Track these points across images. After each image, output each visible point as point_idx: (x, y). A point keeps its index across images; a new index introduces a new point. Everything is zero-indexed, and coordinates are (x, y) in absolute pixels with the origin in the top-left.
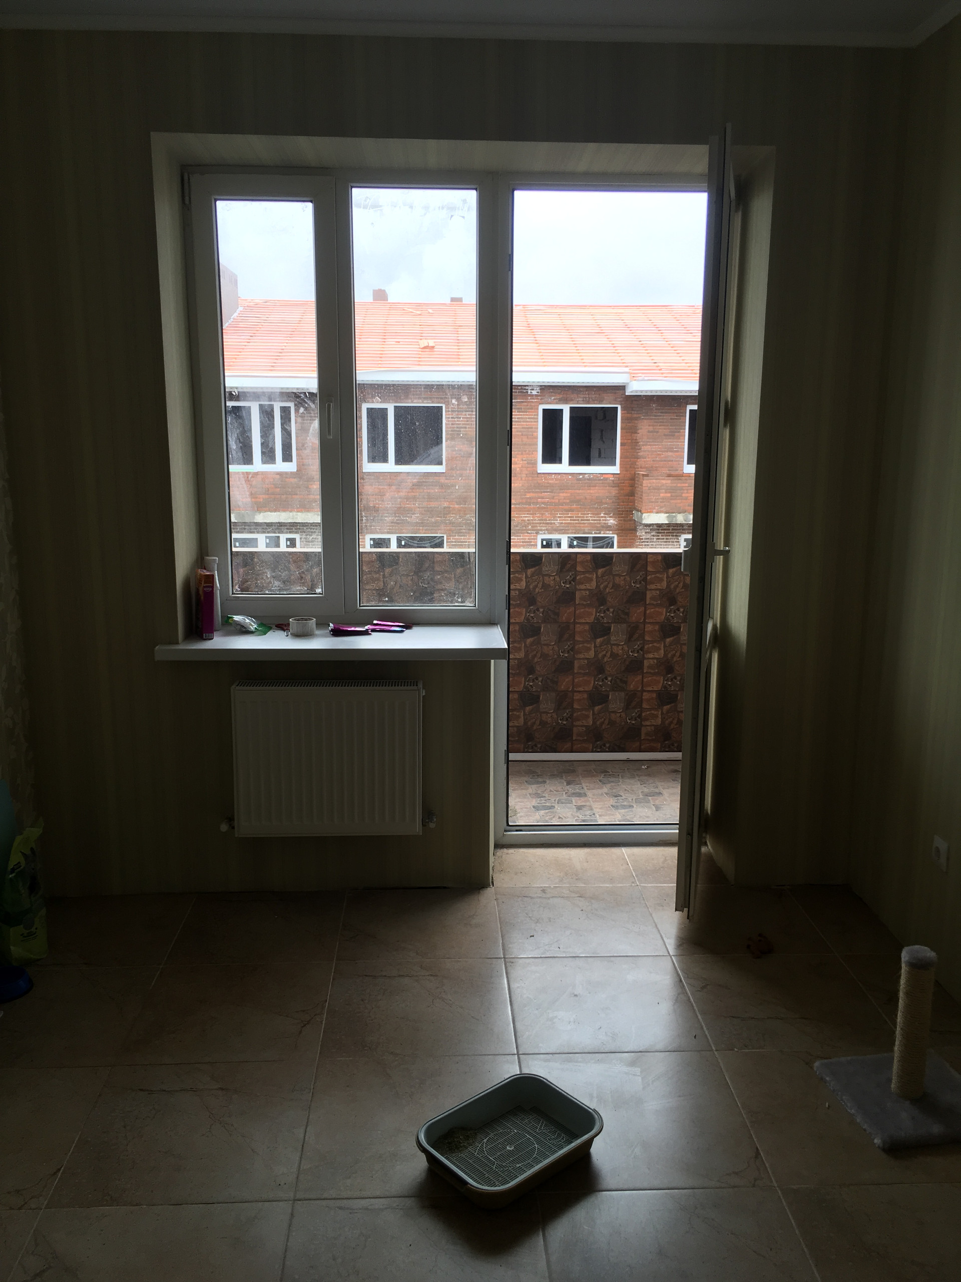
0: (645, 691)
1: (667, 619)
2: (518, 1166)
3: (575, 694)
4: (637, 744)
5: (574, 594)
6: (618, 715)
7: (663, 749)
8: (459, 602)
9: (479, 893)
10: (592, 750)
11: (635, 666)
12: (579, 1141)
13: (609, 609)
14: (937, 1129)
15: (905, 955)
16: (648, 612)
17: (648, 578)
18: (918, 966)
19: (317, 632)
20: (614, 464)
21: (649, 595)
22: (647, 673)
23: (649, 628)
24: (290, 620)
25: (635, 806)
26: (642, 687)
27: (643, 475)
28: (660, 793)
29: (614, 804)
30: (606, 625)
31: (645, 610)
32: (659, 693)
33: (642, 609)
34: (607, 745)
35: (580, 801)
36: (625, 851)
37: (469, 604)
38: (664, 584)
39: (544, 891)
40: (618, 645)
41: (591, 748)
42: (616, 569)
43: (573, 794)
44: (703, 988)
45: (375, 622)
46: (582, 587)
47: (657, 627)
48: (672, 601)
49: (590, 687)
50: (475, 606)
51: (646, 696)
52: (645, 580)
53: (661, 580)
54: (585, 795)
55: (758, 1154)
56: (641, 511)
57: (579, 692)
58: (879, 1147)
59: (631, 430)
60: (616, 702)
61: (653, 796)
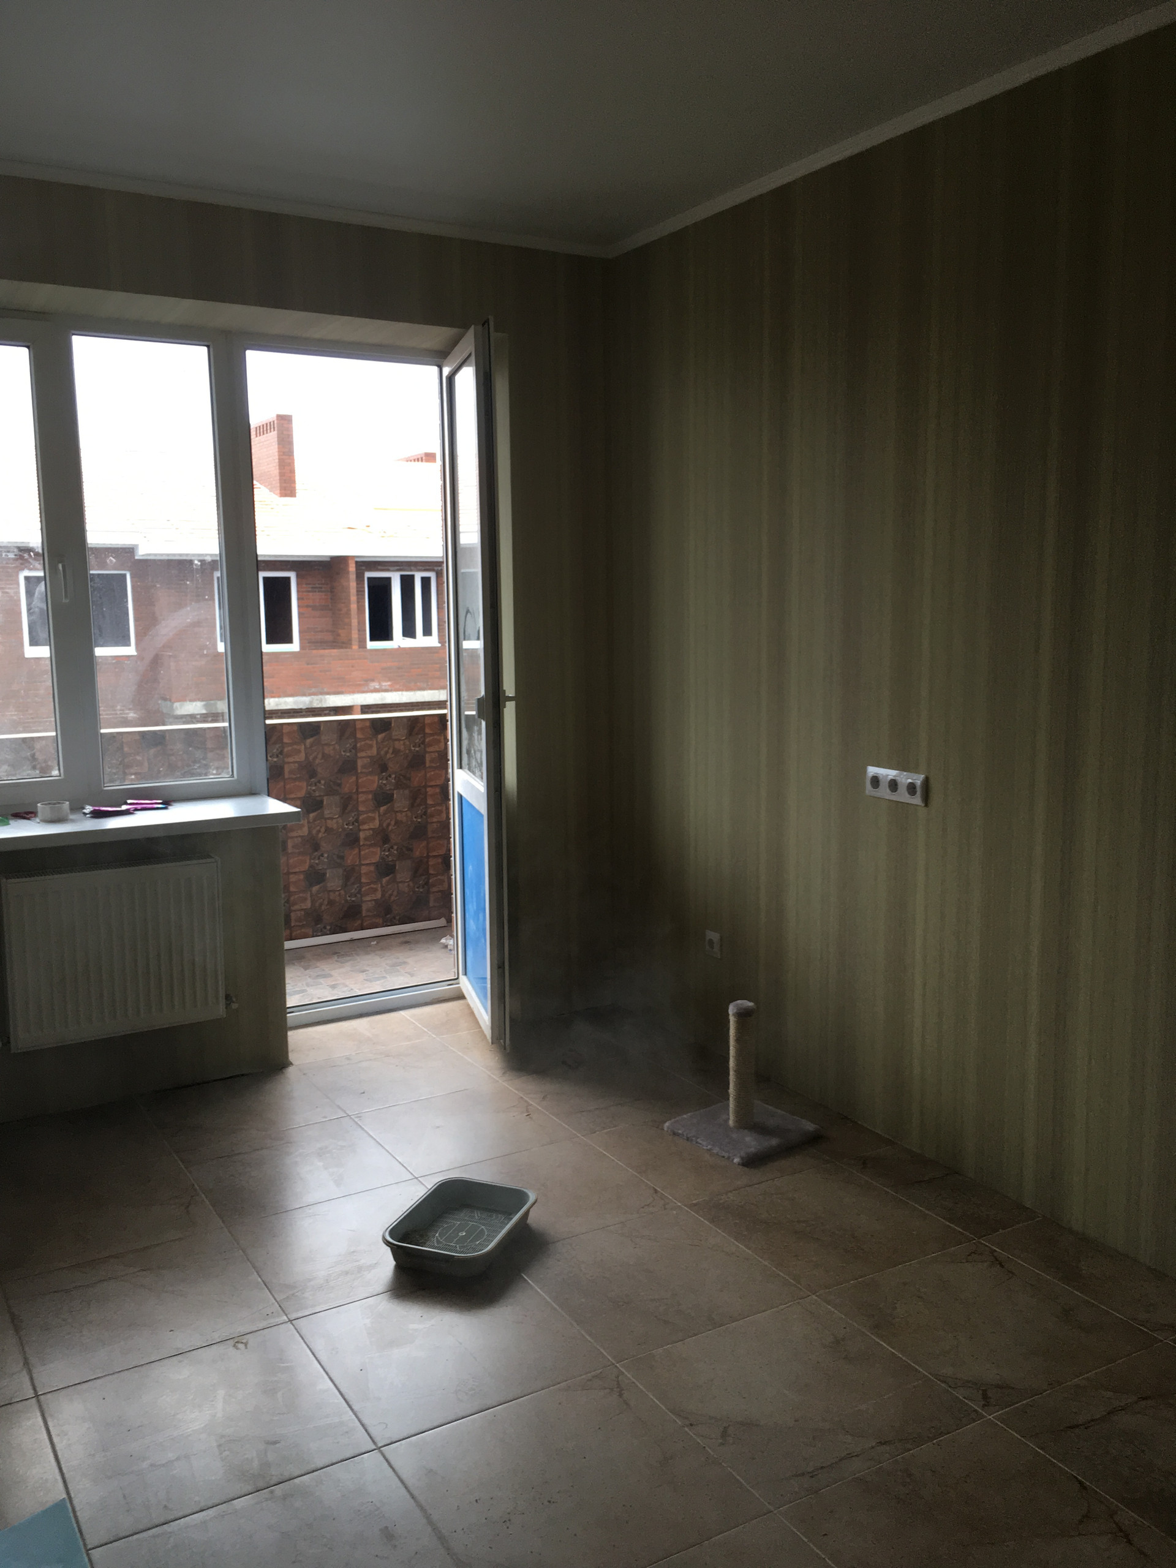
0: (364, 865)
1: (380, 787)
2: (478, 1242)
3: (291, 876)
4: (359, 922)
5: (282, 768)
6: (337, 893)
7: (385, 924)
8: (214, 774)
9: (283, 1073)
10: (313, 934)
11: (352, 840)
12: (516, 1218)
13: (320, 781)
14: (774, 1142)
15: (732, 1009)
16: (360, 781)
17: (358, 745)
18: (743, 1015)
19: (72, 817)
20: (129, 645)
21: (360, 763)
22: (363, 845)
23: (362, 797)
24: (39, 805)
25: (388, 977)
26: (360, 861)
27: (170, 656)
28: (405, 963)
29: (366, 978)
30: (318, 799)
31: (357, 779)
32: (377, 865)
33: (354, 778)
34: (328, 927)
35: (330, 981)
36: (402, 1013)
37: (225, 777)
38: (374, 751)
39: (348, 1059)
40: (332, 819)
41: (311, 933)
42: (325, 738)
43: (318, 976)
44: (544, 1098)
45: (129, 801)
46: (291, 760)
47: (370, 796)
48: (384, 768)
49: (306, 867)
50: (233, 777)
51: (364, 870)
52: (355, 747)
53: (371, 746)
54: (331, 976)
55: (656, 1191)
56: (170, 700)
57: (295, 873)
58: (739, 1164)
59: (144, 602)
60: (334, 881)
61: (400, 965)
